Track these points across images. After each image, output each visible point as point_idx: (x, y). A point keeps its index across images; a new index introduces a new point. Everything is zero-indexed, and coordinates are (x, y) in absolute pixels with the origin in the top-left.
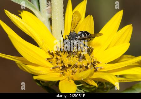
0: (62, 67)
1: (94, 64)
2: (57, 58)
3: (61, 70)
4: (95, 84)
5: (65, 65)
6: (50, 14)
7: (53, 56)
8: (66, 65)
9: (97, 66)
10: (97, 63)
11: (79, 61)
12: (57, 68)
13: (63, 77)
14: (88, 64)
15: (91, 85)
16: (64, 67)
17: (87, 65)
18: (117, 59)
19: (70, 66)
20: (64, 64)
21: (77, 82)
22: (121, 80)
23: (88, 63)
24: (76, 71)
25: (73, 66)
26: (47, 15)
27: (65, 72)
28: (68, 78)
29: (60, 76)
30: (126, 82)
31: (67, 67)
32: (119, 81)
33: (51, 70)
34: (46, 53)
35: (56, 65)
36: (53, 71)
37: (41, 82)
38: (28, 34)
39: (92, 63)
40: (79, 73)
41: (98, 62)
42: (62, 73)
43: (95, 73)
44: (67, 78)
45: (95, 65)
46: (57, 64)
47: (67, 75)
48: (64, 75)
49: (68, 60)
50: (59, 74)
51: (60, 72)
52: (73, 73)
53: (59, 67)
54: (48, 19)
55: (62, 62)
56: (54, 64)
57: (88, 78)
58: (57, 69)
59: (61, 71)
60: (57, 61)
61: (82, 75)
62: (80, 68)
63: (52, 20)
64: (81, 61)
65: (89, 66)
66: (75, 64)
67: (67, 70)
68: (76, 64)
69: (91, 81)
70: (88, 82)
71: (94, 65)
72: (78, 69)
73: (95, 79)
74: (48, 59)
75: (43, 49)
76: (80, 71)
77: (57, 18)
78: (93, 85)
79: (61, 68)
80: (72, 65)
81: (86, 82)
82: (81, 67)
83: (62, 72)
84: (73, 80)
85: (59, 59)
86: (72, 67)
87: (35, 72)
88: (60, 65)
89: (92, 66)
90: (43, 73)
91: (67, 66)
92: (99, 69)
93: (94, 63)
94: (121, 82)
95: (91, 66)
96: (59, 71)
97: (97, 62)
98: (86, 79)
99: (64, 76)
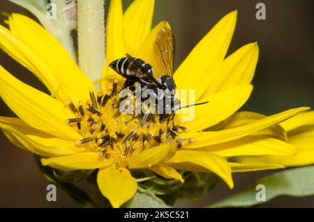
0: (102, 138)
1: (175, 132)
2: (91, 120)
3: (100, 145)
4: (179, 177)
5: (111, 135)
6: (74, 21)
7: (83, 114)
8: (113, 135)
9: (181, 136)
10: (179, 130)
11: (142, 125)
12: (92, 140)
13: (106, 162)
14: (161, 132)
15: (169, 180)
16: (107, 140)
17: (158, 134)
18: (225, 120)
19: (120, 136)
20: (107, 131)
21: (136, 173)
22: (237, 168)
23: (161, 130)
24: (134, 147)
25: (128, 137)
26: (68, 24)
27: (109, 151)
28: (117, 164)
29: (100, 159)
30: (247, 172)
31: (113, 140)
32: (233, 168)
33: (78, 146)
34: (65, 107)
35: (88, 135)
36: (83, 149)
37: (55, 174)
38: (24, 65)
39: (168, 130)
40: (141, 152)
41: (183, 128)
42: (103, 152)
43: (178, 153)
44: (114, 165)
45: (177, 134)
46: (92, 131)
47: (114, 157)
48: (107, 158)
49: (115, 123)
50: (96, 155)
51: (99, 151)
52: (128, 151)
53: (97, 140)
54: (69, 33)
55: (103, 127)
56: (85, 133)
57: (162, 163)
58: (92, 144)
59: (99, 148)
60: (91, 125)
61: (149, 156)
62: (144, 141)
63: (79, 34)
64: (145, 126)
65: (163, 137)
66: (132, 132)
67: (115, 145)
68: (135, 132)
69: (168, 170)
70: (161, 172)
71: (173, 135)
72: (138, 144)
73: (178, 164)
74: (71, 121)
75: (60, 98)
76: (144, 148)
77: (89, 30)
78: (173, 179)
79: (100, 141)
80: (126, 135)
81: (158, 173)
82: (145, 138)
83: (103, 149)
84: (127, 168)
85: (96, 121)
86: (124, 138)
87: (44, 150)
88: (99, 135)
89: (171, 137)
90: (60, 153)
91: (115, 137)
92: (187, 142)
93: (175, 129)
94: (236, 171)
95: (167, 137)
96: (96, 148)
97: (181, 127)
98: (156, 166)
99: (106, 160)
